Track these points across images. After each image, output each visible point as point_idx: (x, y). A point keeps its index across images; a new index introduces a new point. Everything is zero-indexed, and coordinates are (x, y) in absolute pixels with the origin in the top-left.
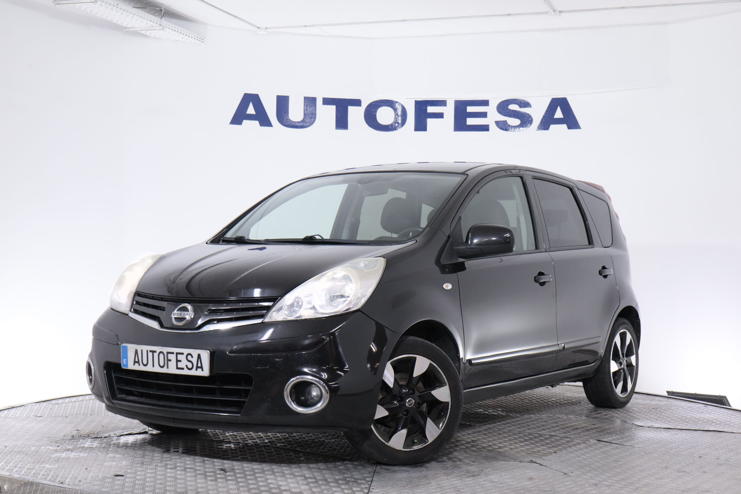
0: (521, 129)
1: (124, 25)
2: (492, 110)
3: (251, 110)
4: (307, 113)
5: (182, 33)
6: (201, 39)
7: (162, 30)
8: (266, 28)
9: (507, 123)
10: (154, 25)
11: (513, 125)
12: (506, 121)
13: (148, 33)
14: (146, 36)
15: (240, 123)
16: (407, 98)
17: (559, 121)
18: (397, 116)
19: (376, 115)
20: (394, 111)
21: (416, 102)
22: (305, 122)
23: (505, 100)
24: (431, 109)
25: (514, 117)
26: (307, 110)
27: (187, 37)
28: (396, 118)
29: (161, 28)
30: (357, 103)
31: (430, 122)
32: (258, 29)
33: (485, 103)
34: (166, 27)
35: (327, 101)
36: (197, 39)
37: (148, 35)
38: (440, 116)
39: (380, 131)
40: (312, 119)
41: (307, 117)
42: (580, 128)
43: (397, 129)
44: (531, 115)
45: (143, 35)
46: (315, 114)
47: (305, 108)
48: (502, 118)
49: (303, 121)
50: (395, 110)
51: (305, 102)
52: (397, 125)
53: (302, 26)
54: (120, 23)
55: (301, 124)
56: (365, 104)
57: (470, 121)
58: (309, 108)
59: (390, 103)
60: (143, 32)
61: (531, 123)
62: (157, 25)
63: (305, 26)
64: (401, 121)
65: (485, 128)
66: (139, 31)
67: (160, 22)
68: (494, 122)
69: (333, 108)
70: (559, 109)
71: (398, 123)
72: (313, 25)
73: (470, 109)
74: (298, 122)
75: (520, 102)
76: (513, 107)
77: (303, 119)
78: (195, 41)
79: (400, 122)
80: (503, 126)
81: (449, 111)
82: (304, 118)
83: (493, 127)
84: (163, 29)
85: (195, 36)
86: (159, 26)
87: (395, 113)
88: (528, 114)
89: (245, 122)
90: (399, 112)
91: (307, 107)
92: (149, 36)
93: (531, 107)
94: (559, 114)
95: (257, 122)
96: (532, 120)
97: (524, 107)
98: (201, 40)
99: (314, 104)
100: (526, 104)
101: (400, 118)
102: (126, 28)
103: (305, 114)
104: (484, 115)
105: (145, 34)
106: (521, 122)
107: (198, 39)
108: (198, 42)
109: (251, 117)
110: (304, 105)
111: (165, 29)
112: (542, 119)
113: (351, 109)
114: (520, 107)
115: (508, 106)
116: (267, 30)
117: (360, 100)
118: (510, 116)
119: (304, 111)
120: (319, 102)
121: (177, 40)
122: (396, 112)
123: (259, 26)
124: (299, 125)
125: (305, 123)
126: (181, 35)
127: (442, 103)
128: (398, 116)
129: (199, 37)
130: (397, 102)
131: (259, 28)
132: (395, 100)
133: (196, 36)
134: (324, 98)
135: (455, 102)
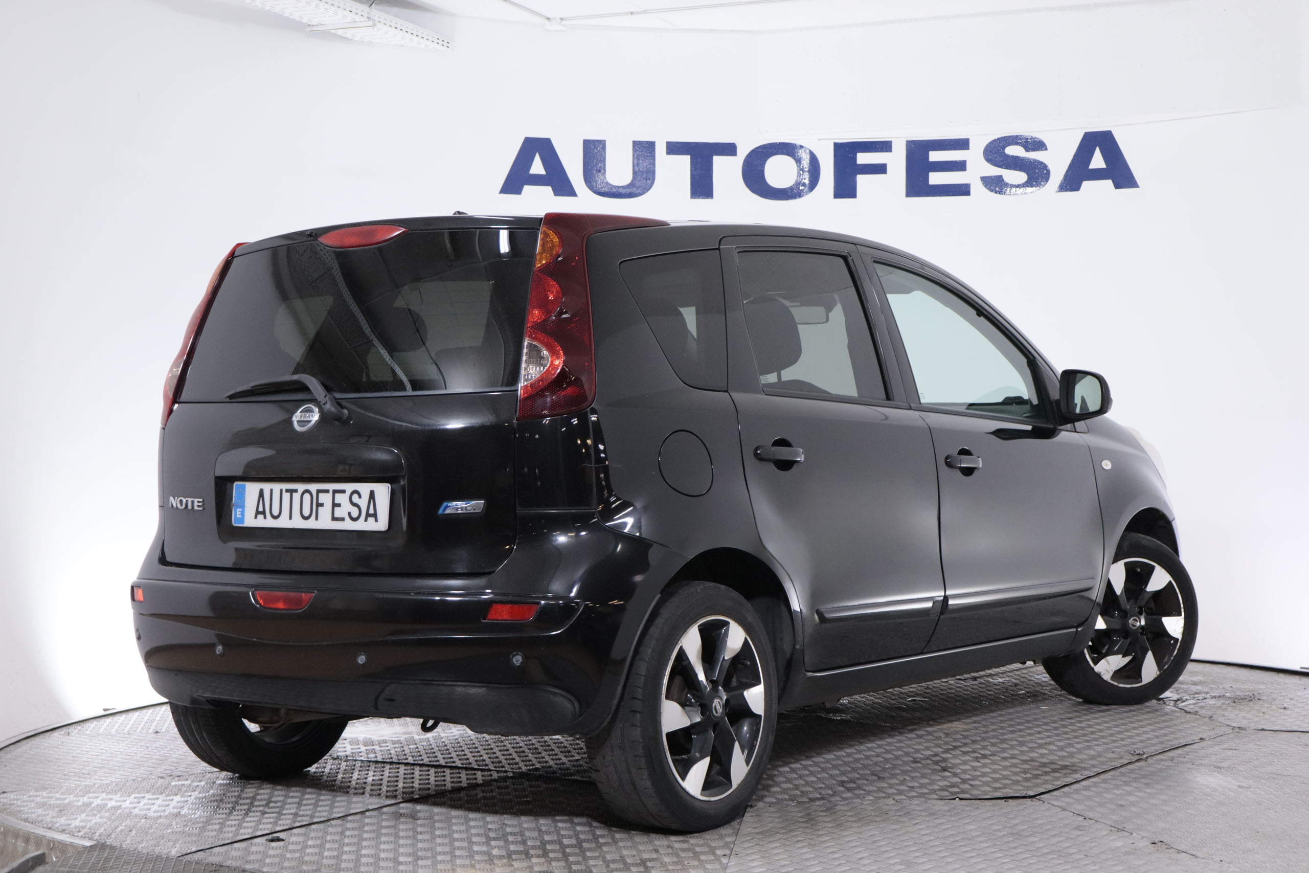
0: (1029, 190)
1: (305, 21)
2: (975, 158)
3: (537, 167)
4: (639, 169)
5: (410, 31)
6: (446, 41)
7: (371, 28)
8: (562, 19)
9: (1003, 180)
10: (358, 18)
11: (1013, 183)
12: (1001, 176)
13: (349, 34)
14: (346, 38)
15: (518, 191)
16: (819, 139)
17: (1098, 175)
18: (801, 172)
19: (763, 171)
20: (796, 163)
21: (836, 145)
22: (635, 187)
23: (998, 139)
24: (863, 158)
25: (1015, 169)
26: (638, 165)
27: (419, 39)
28: (799, 175)
29: (370, 23)
30: (729, 149)
31: (862, 180)
32: (547, 22)
33: (963, 144)
34: (379, 22)
35: (674, 148)
36: (438, 41)
37: (351, 38)
38: (881, 169)
39: (771, 199)
40: (648, 181)
41: (638, 178)
42: (1138, 187)
43: (803, 196)
44: (1047, 164)
45: (339, 37)
46: (654, 172)
47: (635, 162)
48: (994, 171)
49: (631, 185)
50: (798, 161)
51: (634, 150)
52: (802, 188)
53: (626, 14)
54: (297, 18)
55: (628, 191)
56: (743, 152)
57: (936, 178)
58: (642, 160)
59: (787, 149)
60: (340, 32)
61: (1047, 179)
62: (362, 19)
63: (632, 13)
64: (809, 180)
65: (963, 190)
66: (333, 31)
67: (368, 13)
68: (979, 179)
69: (685, 161)
70: (1098, 152)
71: (804, 185)
72: (645, 11)
73: (935, 156)
74: (623, 187)
75: (1027, 142)
76: (1013, 151)
77: (632, 181)
78: (435, 45)
79: (807, 181)
80: (995, 185)
81: (896, 161)
82: (634, 178)
83: (977, 188)
84: (375, 25)
85: (433, 37)
86: (367, 19)
87: (799, 166)
88: (1042, 163)
89: (527, 189)
90: (806, 163)
91: (638, 159)
92: (351, 40)
93: (1046, 149)
94: (1098, 161)
95: (548, 190)
96: (1048, 172)
97: (1034, 150)
98: (445, 43)
99: (650, 153)
100: (1039, 145)
101: (807, 175)
102: (309, 25)
103: (635, 173)
104: (960, 166)
105: (344, 36)
106: (1028, 178)
107: (440, 41)
108: (439, 47)
109: (537, 180)
110: (633, 155)
111: (378, 25)
112: (1067, 171)
113: (719, 162)
114: (1027, 150)
115: (1004, 148)
116: (564, 22)
117: (734, 144)
118: (1008, 167)
119: (634, 166)
120: (660, 150)
121: (402, 45)
122: (800, 163)
123: (549, 16)
124: (624, 191)
125: (634, 189)
126: (408, 36)
127: (885, 146)
128: (804, 171)
129: (441, 39)
130: (801, 147)
131: (548, 19)
132: (798, 142)
133: (436, 38)
134: (668, 143)
135: (907, 145)
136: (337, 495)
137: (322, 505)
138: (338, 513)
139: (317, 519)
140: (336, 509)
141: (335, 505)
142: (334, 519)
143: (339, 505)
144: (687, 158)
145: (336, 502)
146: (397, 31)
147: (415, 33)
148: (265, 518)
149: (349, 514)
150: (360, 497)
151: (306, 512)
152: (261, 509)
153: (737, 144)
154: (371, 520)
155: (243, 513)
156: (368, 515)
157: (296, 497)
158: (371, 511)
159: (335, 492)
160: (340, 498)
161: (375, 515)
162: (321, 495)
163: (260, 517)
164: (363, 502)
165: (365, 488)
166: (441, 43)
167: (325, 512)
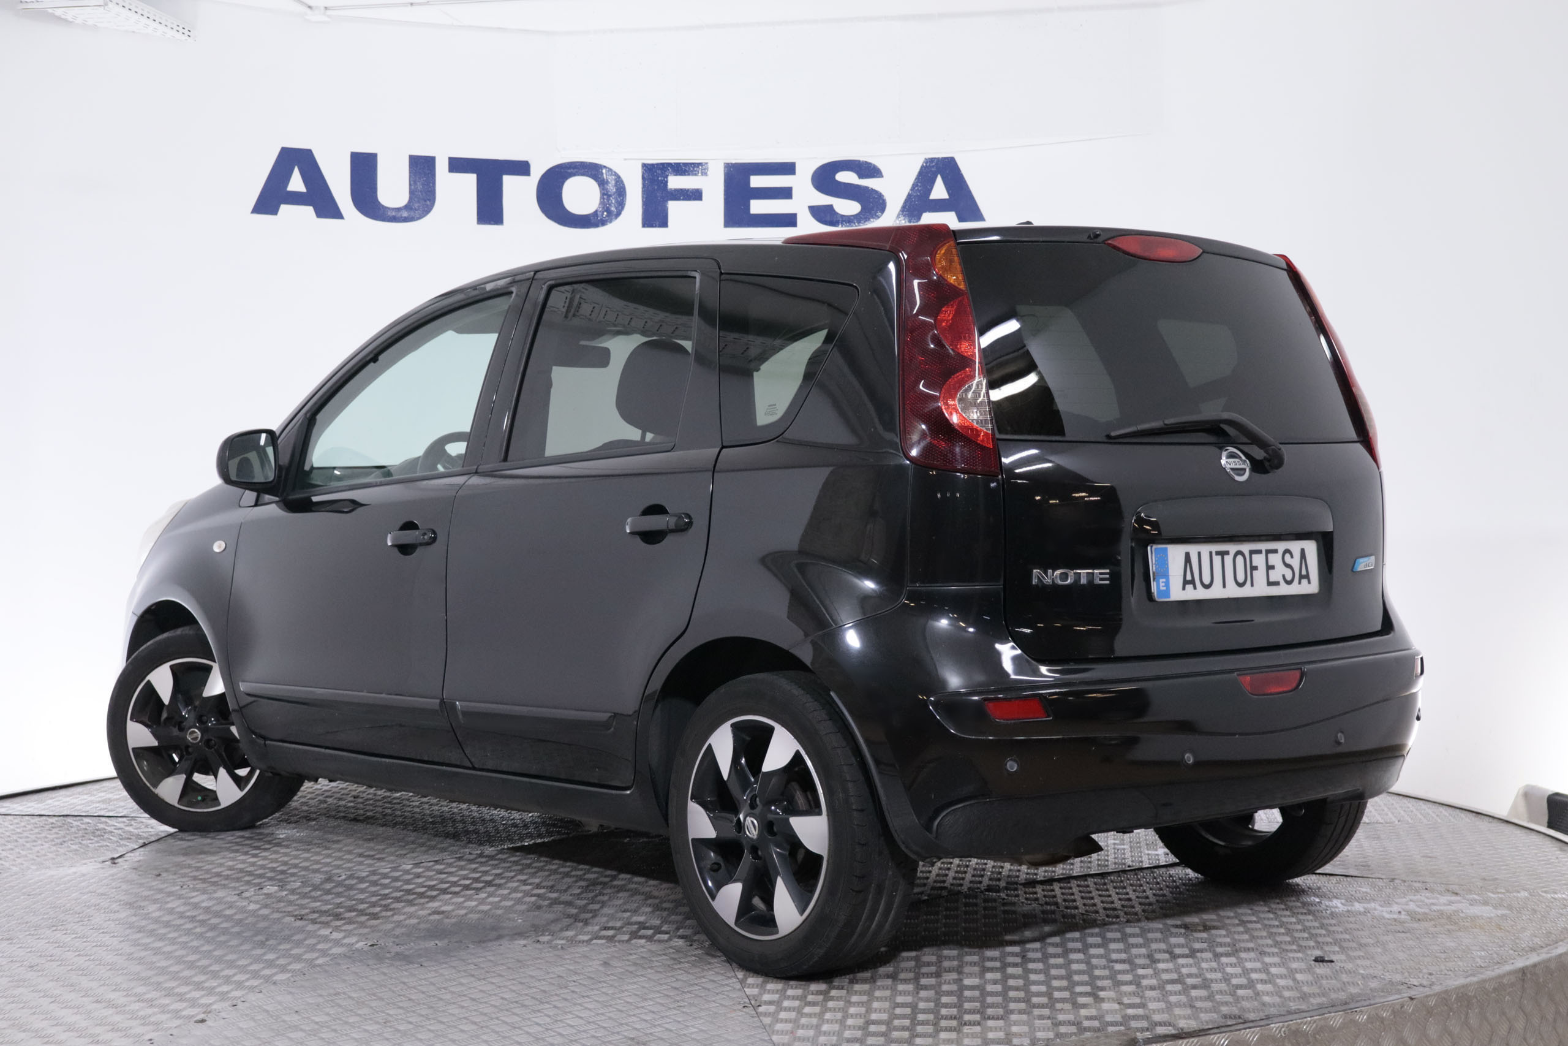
0: (862, 221)
2: (802, 185)
3: (296, 183)
4: (416, 189)
5: (146, 15)
6: (187, 29)
8: (326, 8)
9: (833, 209)
11: (844, 213)
12: (831, 205)
13: (70, 15)
14: (66, 20)
15: (274, 212)
16: (626, 160)
17: (939, 206)
18: (605, 197)
19: (560, 194)
20: (599, 185)
21: (644, 165)
22: (412, 209)
23: (828, 164)
24: (675, 182)
25: (848, 198)
26: (416, 184)
27: (156, 25)
28: (603, 200)
30: (521, 168)
31: (674, 207)
32: (308, 10)
33: (788, 169)
35: (458, 165)
36: (178, 28)
37: (70, 19)
38: (695, 195)
39: (570, 227)
40: (427, 203)
41: (416, 200)
42: (983, 220)
43: (608, 224)
44: (883, 193)
45: (59, 18)
46: (434, 192)
47: (412, 180)
48: (823, 200)
49: (407, 207)
50: (602, 183)
51: (411, 167)
52: (606, 214)
53: (404, 5)
55: (405, 214)
56: (538, 171)
57: (758, 207)
58: (420, 179)
59: (592, 170)
60: (59, 12)
61: (883, 210)
63: (412, 4)
64: (615, 205)
65: (787, 220)
66: (50, 11)
68: (807, 208)
69: (470, 180)
70: (939, 181)
71: (609, 211)
73: (757, 181)
74: (398, 210)
75: (861, 168)
76: (846, 177)
77: (409, 202)
78: (174, 33)
79: (612, 207)
80: (824, 214)
81: (713, 186)
82: (411, 198)
83: (804, 218)
85: (172, 23)
87: (602, 190)
88: (876, 192)
89: (284, 208)
90: (611, 188)
91: (415, 177)
92: (72, 21)
93: (881, 176)
94: (939, 191)
95: (309, 210)
96: (883, 202)
97: (868, 176)
98: (186, 31)
99: (430, 170)
100: (873, 171)
101: (611, 200)
103: (412, 192)
104: (785, 193)
105: (63, 17)
106: (861, 208)
107: (180, 29)
108: (179, 36)
109: (296, 199)
110: (410, 173)
112: (906, 202)
113: (510, 182)
114: (861, 176)
115: (834, 175)
116: (329, 12)
117: (527, 162)
119: (410, 185)
120: (442, 167)
121: (135, 32)
122: (604, 186)
125: (411, 211)
126: (144, 20)
127: (699, 169)
128: (609, 196)
129: (181, 27)
130: (605, 167)
131: (310, 7)
132: (601, 162)
133: (176, 24)
134: (450, 159)
135: (725, 167)
136: (1270, 556)
137: (1256, 568)
138: (1275, 576)
139: (1252, 585)
140: (1271, 572)
141: (1270, 568)
142: (1270, 584)
143: (1273, 567)
144: (473, 177)
145: (1270, 563)
146: (131, 14)
147: (152, 18)
148: (1195, 588)
149: (1284, 576)
150: (1292, 557)
151: (1241, 579)
152: (1189, 577)
153: (530, 162)
154: (1304, 581)
155: (1167, 584)
156: (1301, 577)
157: (1228, 560)
158: (1304, 572)
159: (1268, 552)
160: (1275, 559)
161: (1307, 577)
162: (1254, 556)
163: (1189, 587)
164: (1295, 562)
165: (1296, 546)
166: (181, 30)
167: (1260, 576)
